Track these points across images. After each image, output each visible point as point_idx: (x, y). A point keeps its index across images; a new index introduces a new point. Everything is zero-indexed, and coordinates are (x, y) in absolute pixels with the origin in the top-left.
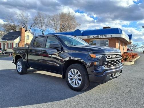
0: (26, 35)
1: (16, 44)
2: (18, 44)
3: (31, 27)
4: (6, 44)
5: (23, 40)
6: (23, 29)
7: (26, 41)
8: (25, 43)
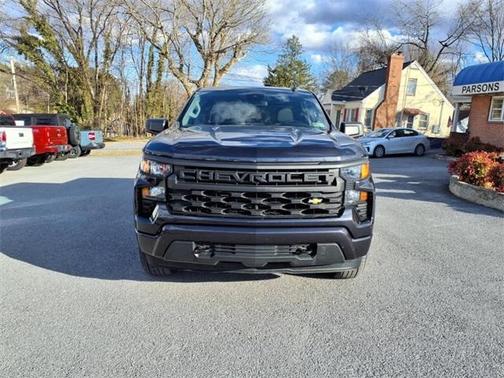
0: (404, 82)
1: (369, 112)
2: (373, 112)
3: (446, 45)
4: (342, 112)
5: (391, 99)
6: (395, 58)
7: (404, 100)
8: (399, 108)
